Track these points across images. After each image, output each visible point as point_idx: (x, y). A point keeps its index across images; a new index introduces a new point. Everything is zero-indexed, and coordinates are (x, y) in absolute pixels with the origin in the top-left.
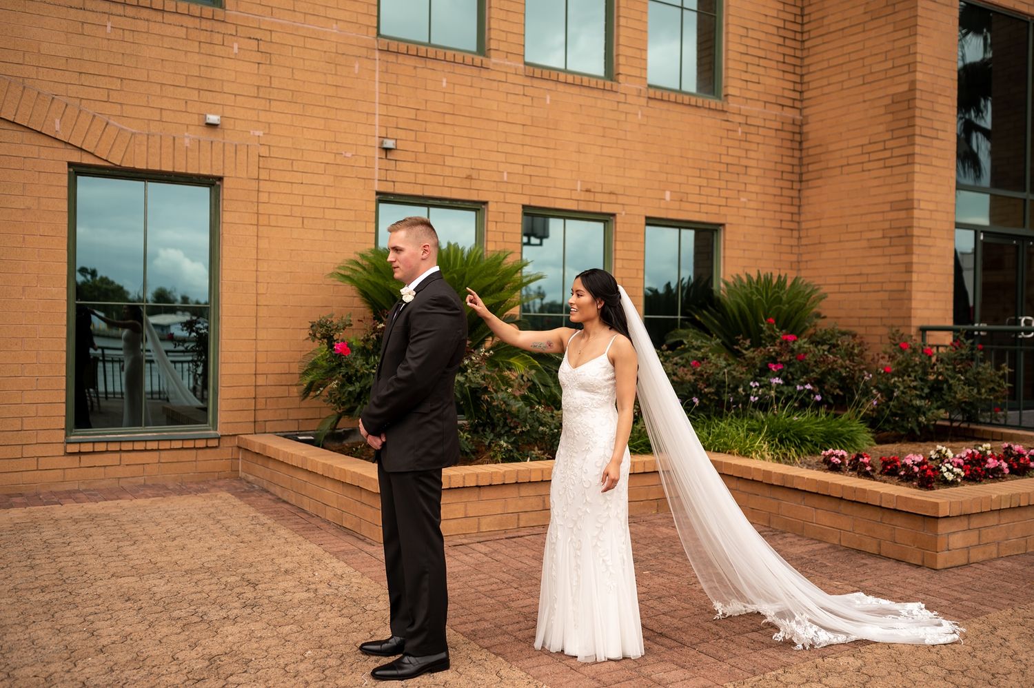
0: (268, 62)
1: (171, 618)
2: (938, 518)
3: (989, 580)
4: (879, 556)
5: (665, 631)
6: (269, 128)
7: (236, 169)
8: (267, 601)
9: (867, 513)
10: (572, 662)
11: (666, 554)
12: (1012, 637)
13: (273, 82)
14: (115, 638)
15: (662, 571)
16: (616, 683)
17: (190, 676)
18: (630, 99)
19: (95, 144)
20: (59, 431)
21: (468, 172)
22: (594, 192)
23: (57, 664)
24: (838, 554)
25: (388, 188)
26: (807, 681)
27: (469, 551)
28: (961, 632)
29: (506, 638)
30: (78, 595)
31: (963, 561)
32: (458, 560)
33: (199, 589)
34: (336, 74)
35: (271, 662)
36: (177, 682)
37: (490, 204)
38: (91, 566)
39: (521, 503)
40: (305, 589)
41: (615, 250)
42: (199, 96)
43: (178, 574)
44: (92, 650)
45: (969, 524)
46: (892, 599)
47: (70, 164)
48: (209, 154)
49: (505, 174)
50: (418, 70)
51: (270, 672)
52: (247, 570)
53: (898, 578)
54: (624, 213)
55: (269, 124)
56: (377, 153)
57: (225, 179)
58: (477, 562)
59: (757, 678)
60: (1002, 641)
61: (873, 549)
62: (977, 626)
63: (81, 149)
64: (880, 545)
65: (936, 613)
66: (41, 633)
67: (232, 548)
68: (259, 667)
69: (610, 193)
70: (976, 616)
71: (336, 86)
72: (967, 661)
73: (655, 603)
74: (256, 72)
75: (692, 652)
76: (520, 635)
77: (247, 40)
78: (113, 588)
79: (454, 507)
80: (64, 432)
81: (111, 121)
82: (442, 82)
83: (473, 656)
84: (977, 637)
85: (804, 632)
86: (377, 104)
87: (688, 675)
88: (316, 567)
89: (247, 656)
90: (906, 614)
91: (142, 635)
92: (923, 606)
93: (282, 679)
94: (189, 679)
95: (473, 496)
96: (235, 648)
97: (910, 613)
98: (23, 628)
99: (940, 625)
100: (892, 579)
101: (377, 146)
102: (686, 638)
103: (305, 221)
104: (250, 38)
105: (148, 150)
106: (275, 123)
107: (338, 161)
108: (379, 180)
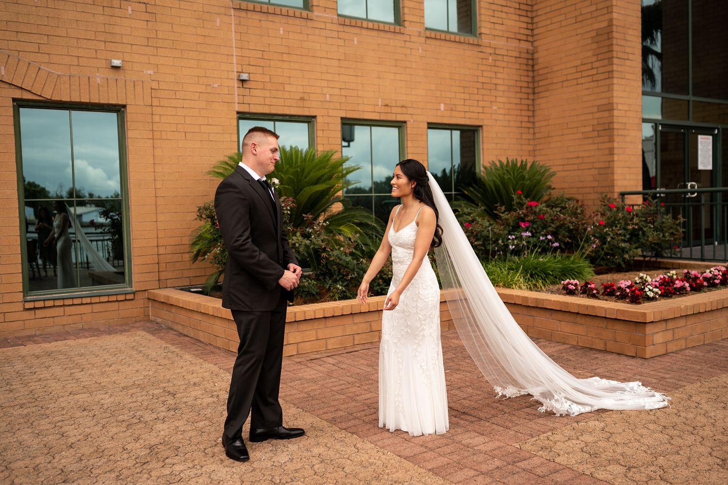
0: (154, 20)
1: (117, 421)
2: (646, 323)
3: (682, 364)
4: (605, 351)
5: (466, 410)
6: (157, 67)
7: (135, 98)
8: (184, 406)
9: (597, 322)
10: (405, 436)
11: (460, 358)
12: (703, 402)
13: (158, 34)
14: (79, 437)
15: (458, 370)
16: (438, 448)
17: (138, 461)
18: (413, 39)
19: (31, 84)
20: (19, 293)
21: (301, 95)
22: (391, 106)
23: (41, 458)
24: (577, 352)
25: (245, 109)
26: (569, 439)
27: (321, 363)
28: (669, 400)
29: (357, 422)
30: (48, 408)
31: (663, 352)
32: (314, 370)
33: (134, 400)
34: (203, 27)
35: (194, 447)
36: (129, 465)
37: (318, 117)
38: (54, 388)
39: (355, 328)
40: (210, 395)
41: (407, 147)
42: (105, 46)
43: (117, 390)
44: (64, 447)
45: (666, 326)
46: (618, 380)
47: (14, 100)
48: (115, 89)
49: (328, 96)
50: (262, 22)
51: (194, 455)
52: (167, 384)
53: (620, 366)
54: (412, 120)
55: (157, 65)
56: (236, 84)
57: (127, 106)
58: (328, 370)
59: (534, 439)
60: (696, 404)
61: (601, 346)
62: (678, 395)
63: (21, 88)
64: (605, 344)
65: (649, 388)
66: (26, 437)
67: (153, 370)
68: (187, 452)
69: (402, 107)
70: (677, 389)
71: (205, 36)
72: (675, 419)
73: (457, 392)
74: (146, 27)
75: (487, 424)
76: (366, 419)
77: (137, 4)
78: (72, 402)
79: (308, 333)
80: (22, 294)
81: (42, 67)
82: (280, 30)
83: (336, 436)
84: (679, 402)
85: (561, 406)
86: (234, 48)
87: (487, 440)
88: (215, 380)
89: (177, 444)
90: (629, 390)
91: (99, 434)
92: (640, 384)
93: (203, 459)
94: (137, 463)
95: (321, 325)
96: (167, 439)
97: (632, 389)
98: (12, 434)
99: (654, 396)
100: (616, 366)
101: (236, 79)
102: (481, 415)
103: (187, 134)
104: (140, 3)
105: (70, 87)
106: (162, 64)
107: (209, 91)
108: (238, 103)
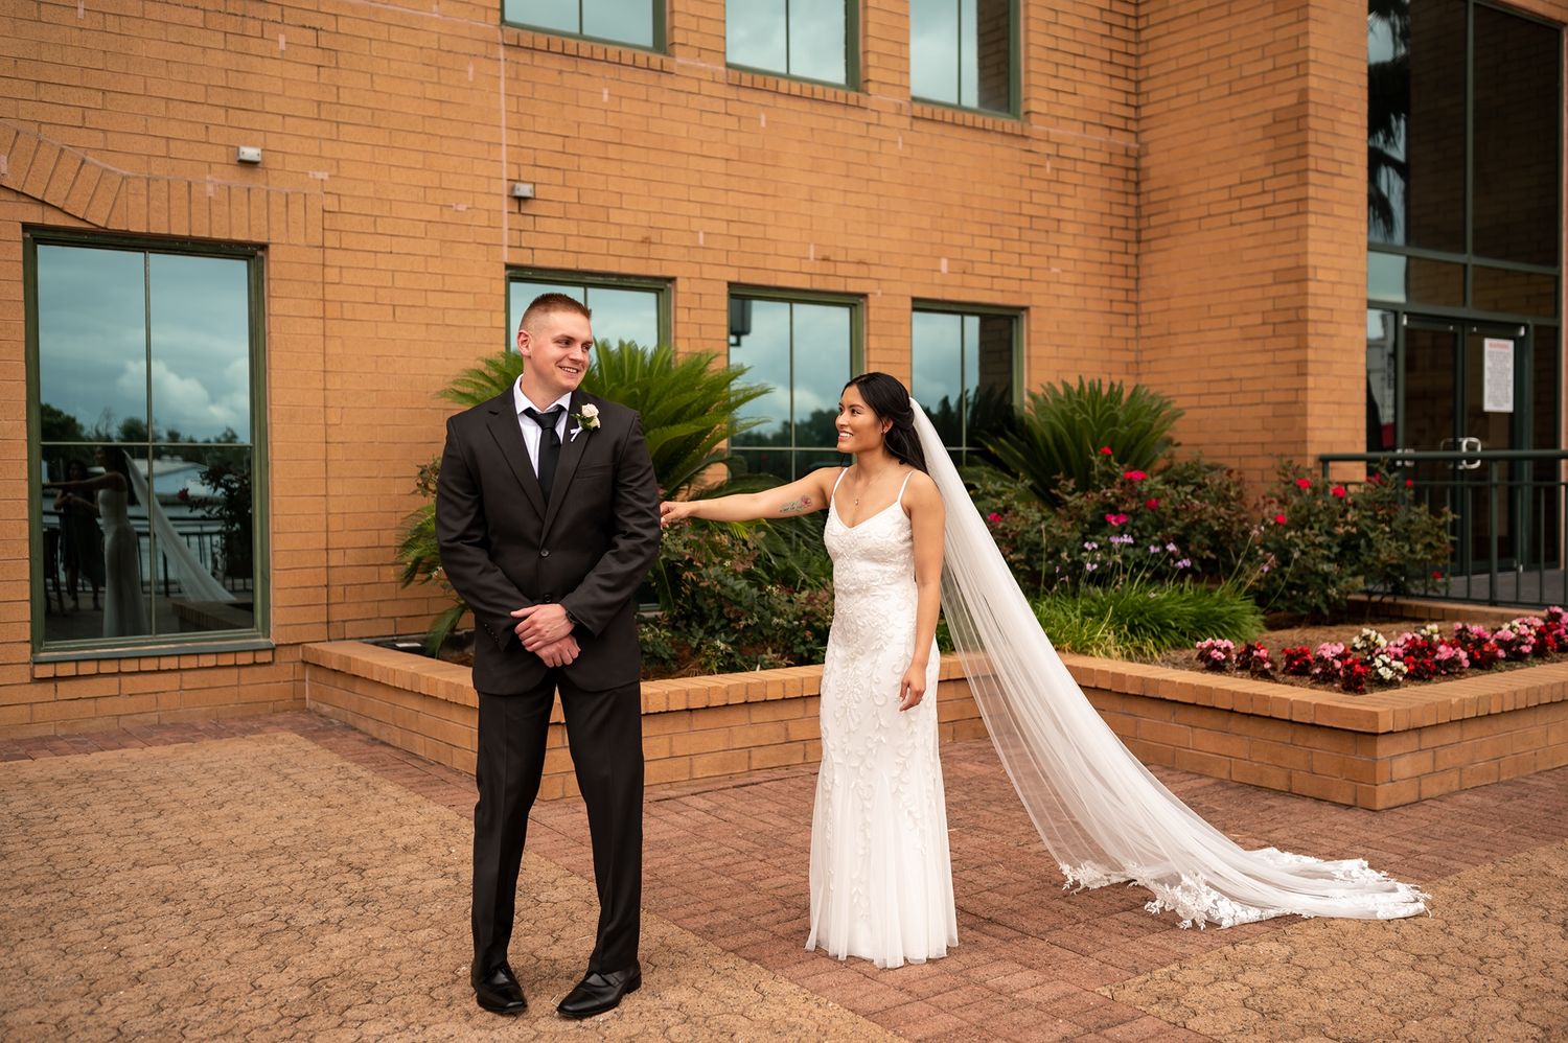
0: (334, 65)
1: (238, 926)
2: (1376, 734)
3: (1453, 824)
4: (1289, 794)
5: (994, 915)
6: (338, 167)
7: (287, 231)
8: (384, 894)
9: (1272, 731)
10: (866, 968)
11: (977, 802)
12: (1499, 904)
13: (341, 95)
14: (155, 960)
15: (976, 827)
16: (936, 994)
17: (285, 1012)
18: (886, 120)
19: (65, 194)
20: (22, 645)
21: (644, 233)
22: (835, 261)
23: (71, 1003)
24: (1229, 793)
25: (524, 259)
26: (1216, 979)
27: (680, 807)
28: (1426, 900)
29: (759, 936)
30: (85, 895)
31: (1413, 797)
32: (666, 822)
33: (274, 880)
34: (439, 83)
35: (407, 985)
36: (266, 1021)
37: (679, 281)
38: (98, 852)
39: (752, 733)
40: (440, 873)
41: (868, 349)
42: (227, 117)
43: (238, 857)
44: (123, 979)
45: (1420, 741)
46: (1318, 855)
47: (26, 227)
48: (246, 210)
49: (701, 235)
50: (565, 75)
51: (408, 1001)
52: (344, 848)
53: (1323, 826)
54: (879, 292)
55: (338, 161)
56: (505, 205)
57: (271, 247)
58: (695, 824)
59: (1142, 978)
60: (1485, 910)
61: (1279, 783)
62: (1447, 890)
63: (43, 202)
64: (1290, 778)
66: (38, 957)
67: (316, 816)
68: (391, 994)
69: (858, 263)
70: (1443, 875)
71: (441, 101)
72: (1441, 941)
73: (974, 875)
74: (315, 80)
75: (1041, 945)
76: (780, 929)
77: (300, 30)
78: (139, 884)
80: (29, 646)
81: (89, 158)
82: (602, 93)
83: (715, 964)
84: (1449, 905)
86: (504, 130)
87: (1040, 978)
88: (451, 839)
89: (369, 978)
90: (1343, 877)
91: (198, 952)
92: (1366, 864)
93: (428, 1011)
94: (283, 1017)
95: (681, 725)
96: (347, 966)
97: (1348, 874)
98: (6, 950)
99: (1394, 890)
100: (1314, 826)
101: (505, 193)
102: (1027, 925)
103: (398, 310)
104: (304, 27)
105: (148, 203)
106: (347, 160)
107: (446, 219)
108: (510, 246)
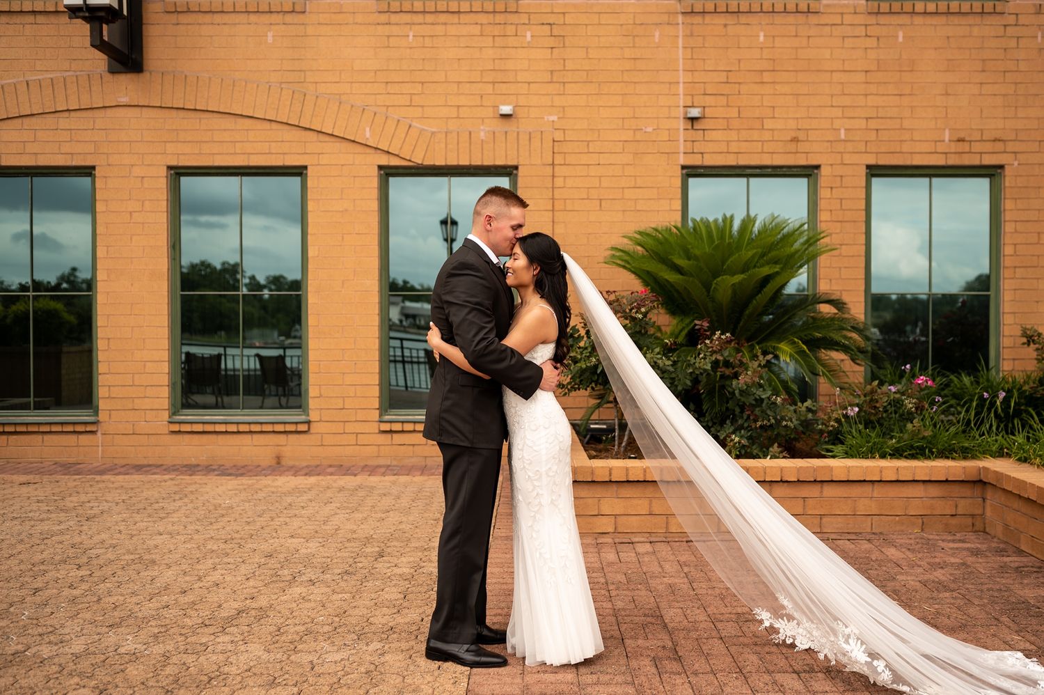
0: (562, 45)
6: (564, 111)
7: (530, 156)
13: (566, 64)
18: (1022, 19)
19: (399, 146)
20: (374, 411)
21: (793, 134)
22: (970, 141)
25: (696, 160)
34: (634, 47)
37: (822, 168)
41: (1004, 210)
42: (494, 88)
47: (380, 167)
48: (504, 145)
49: (843, 132)
50: (729, 27)
54: (1016, 163)
55: (564, 107)
56: (681, 124)
57: (520, 167)
63: (388, 152)
69: (994, 141)
71: (635, 59)
74: (549, 57)
77: (540, 27)
80: (378, 412)
81: (414, 124)
82: (758, 36)
86: (681, 72)
101: (682, 116)
103: (603, 203)
104: (543, 24)
105: (446, 147)
106: (570, 106)
107: (638, 137)
108: (684, 153)
